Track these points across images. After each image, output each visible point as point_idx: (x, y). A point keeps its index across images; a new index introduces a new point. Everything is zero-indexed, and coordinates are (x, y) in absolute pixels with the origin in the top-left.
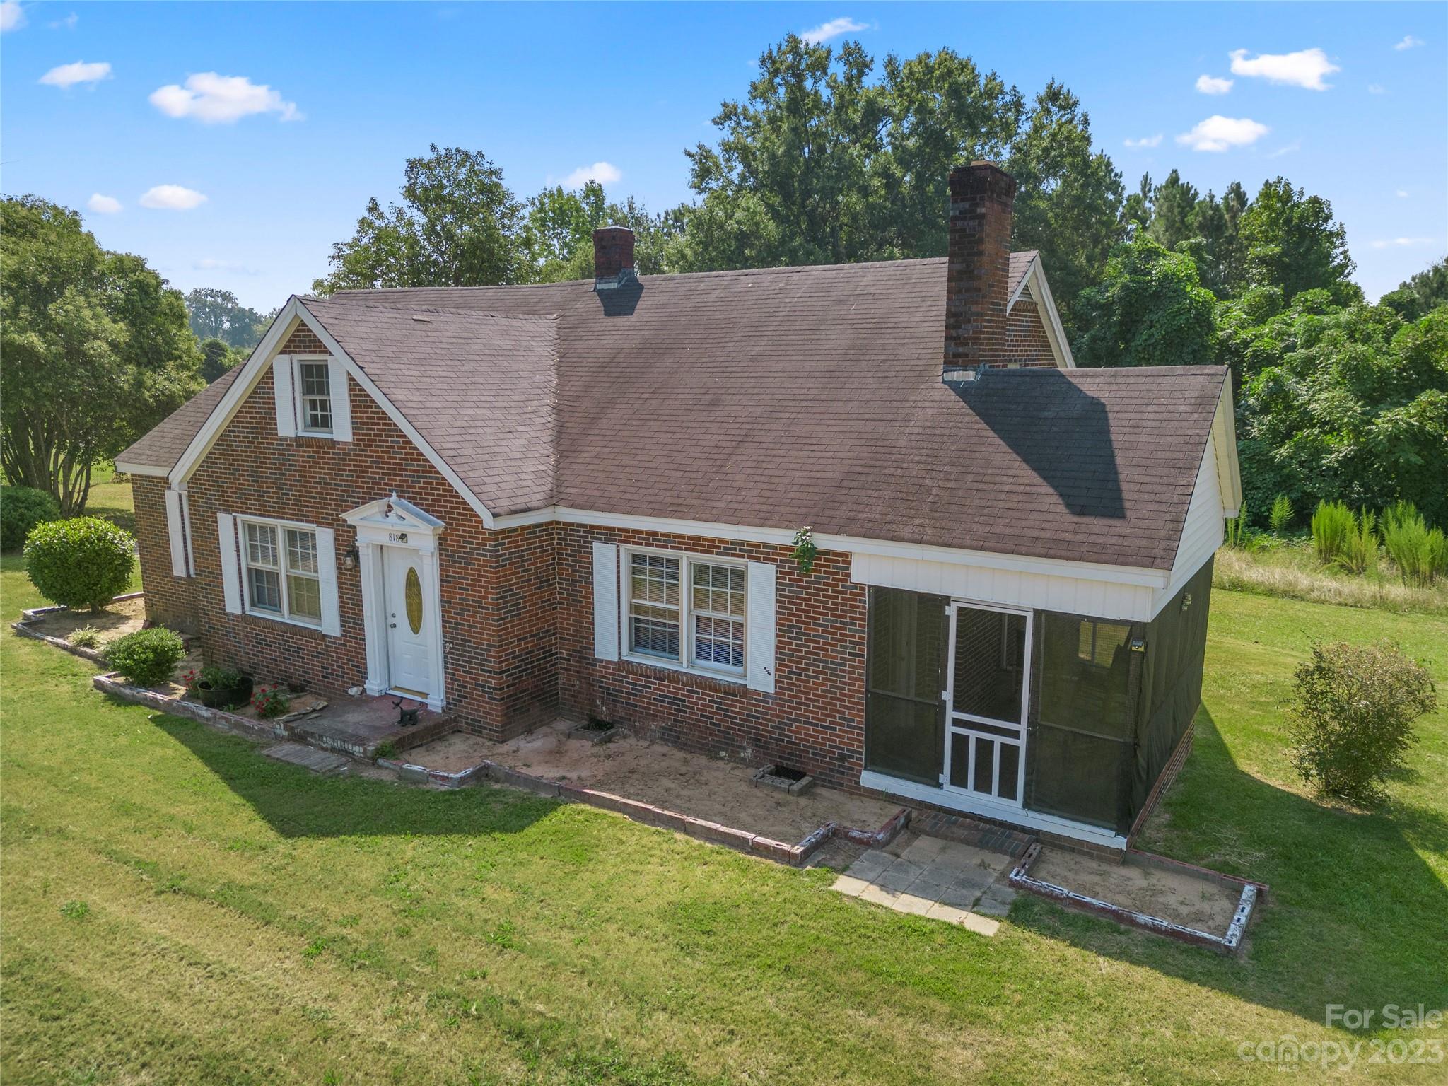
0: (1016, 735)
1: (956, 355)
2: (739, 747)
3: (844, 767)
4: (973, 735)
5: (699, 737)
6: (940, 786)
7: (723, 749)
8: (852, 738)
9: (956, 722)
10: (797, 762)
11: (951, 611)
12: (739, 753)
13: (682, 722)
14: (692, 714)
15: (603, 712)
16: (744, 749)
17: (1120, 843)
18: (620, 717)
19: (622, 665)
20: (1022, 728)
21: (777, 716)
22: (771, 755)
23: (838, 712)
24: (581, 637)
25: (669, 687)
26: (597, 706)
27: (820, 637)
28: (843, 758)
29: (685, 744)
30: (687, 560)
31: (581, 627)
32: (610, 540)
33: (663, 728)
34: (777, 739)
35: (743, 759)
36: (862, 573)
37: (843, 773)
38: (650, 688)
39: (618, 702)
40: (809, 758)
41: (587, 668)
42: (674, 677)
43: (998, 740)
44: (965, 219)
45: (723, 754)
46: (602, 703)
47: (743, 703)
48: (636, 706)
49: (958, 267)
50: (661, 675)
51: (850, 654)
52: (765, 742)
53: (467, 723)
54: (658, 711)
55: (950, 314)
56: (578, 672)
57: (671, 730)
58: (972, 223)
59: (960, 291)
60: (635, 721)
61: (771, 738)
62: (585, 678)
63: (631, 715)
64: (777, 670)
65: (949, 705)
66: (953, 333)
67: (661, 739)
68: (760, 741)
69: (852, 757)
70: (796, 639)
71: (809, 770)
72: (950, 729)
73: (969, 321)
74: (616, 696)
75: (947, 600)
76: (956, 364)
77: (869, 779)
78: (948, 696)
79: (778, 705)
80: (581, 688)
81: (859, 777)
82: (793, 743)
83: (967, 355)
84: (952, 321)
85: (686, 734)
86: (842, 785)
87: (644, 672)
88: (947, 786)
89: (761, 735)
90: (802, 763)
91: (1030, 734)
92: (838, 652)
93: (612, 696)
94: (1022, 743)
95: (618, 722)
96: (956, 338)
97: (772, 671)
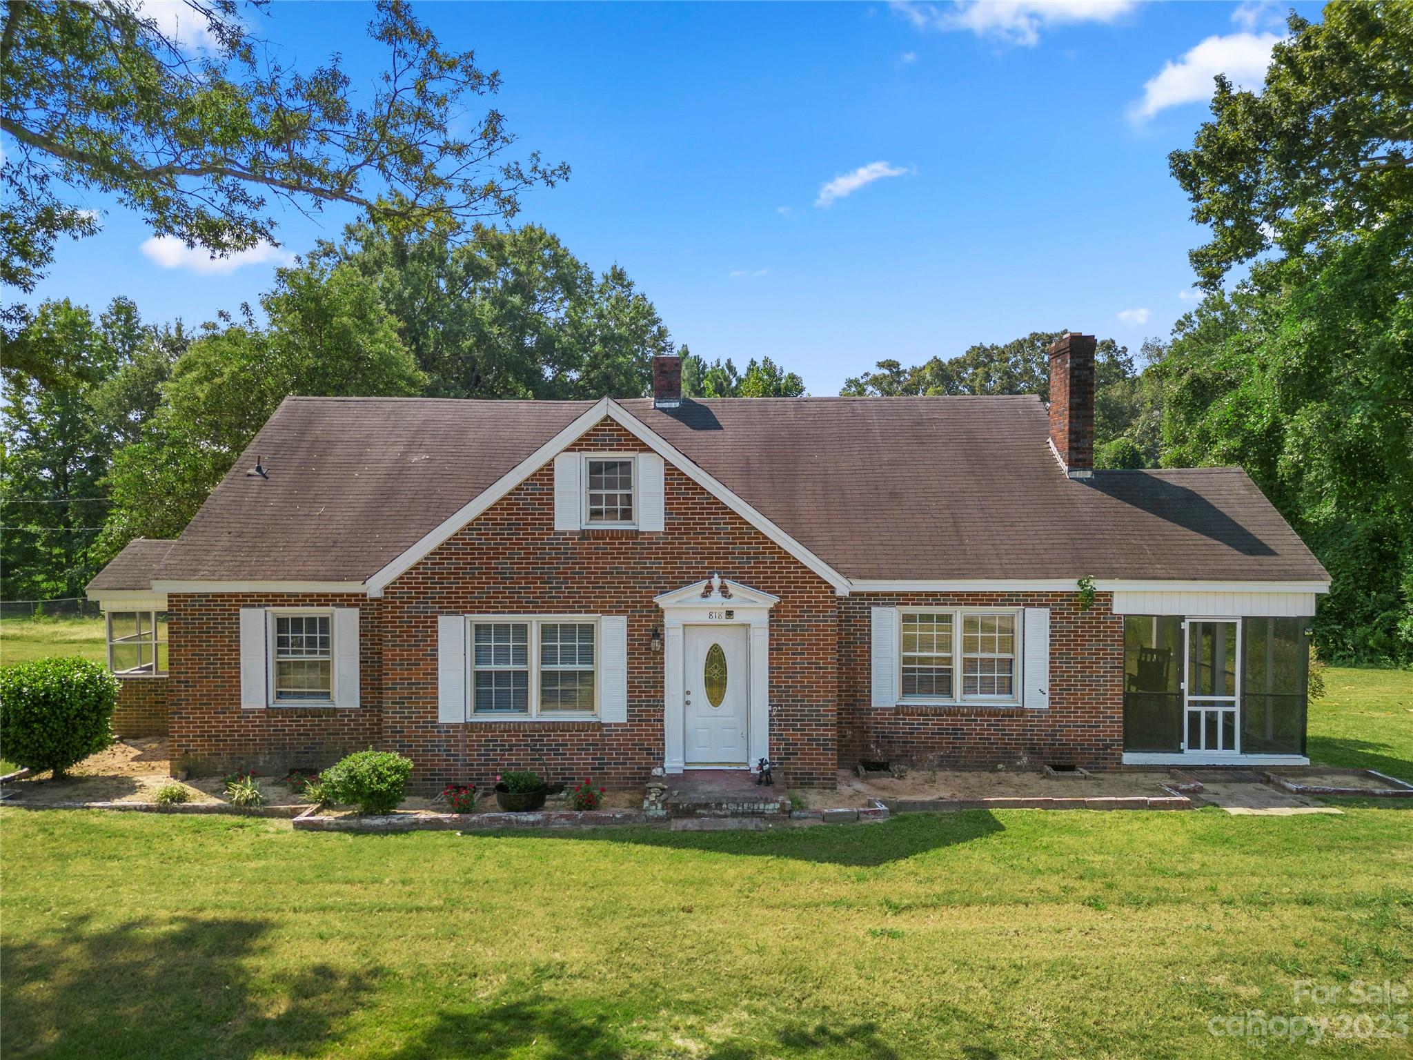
0: (1232, 704)
1: (1077, 460)
2: (1014, 758)
3: (1108, 754)
4: (1203, 710)
5: (977, 757)
6: (1181, 751)
7: (999, 762)
8: (1113, 729)
9: (1191, 703)
10: (1068, 758)
11: (1185, 626)
12: (1015, 762)
13: (961, 748)
14: (971, 739)
15: (878, 754)
16: (1020, 758)
17: (1305, 761)
18: (897, 756)
19: (898, 710)
20: (1237, 698)
21: (1050, 726)
22: (1045, 758)
23: (1102, 713)
24: (854, 691)
25: (947, 721)
26: (872, 750)
27: (1086, 658)
28: (1106, 747)
29: (964, 766)
30: (960, 614)
31: (854, 682)
32: (887, 604)
33: (942, 756)
34: (1050, 744)
35: (1020, 767)
36: (1121, 607)
37: (1106, 759)
38: (928, 724)
39: (895, 742)
40: (1078, 754)
41: (860, 718)
42: (952, 712)
43: (1220, 710)
44: (1080, 369)
45: (1000, 766)
46: (877, 747)
47: (1019, 721)
48: (913, 743)
49: (1076, 400)
50: (938, 712)
51: (1111, 667)
52: (1040, 749)
53: (794, 778)
54: (936, 743)
55: (1071, 432)
56: (851, 723)
57: (949, 757)
58: (1085, 372)
59: (1078, 417)
60: (911, 756)
61: (1045, 744)
62: (858, 727)
63: (908, 751)
64: (1050, 690)
65: (1186, 692)
66: (1075, 445)
67: (939, 766)
68: (1035, 749)
69: (1113, 745)
70: (1065, 663)
71: (1079, 763)
72: (1187, 709)
73: (1085, 437)
74: (892, 737)
75: (1182, 618)
76: (1078, 466)
77: (1129, 758)
78: (1185, 686)
79: (1050, 717)
80: (853, 736)
81: (1120, 759)
82: (1065, 744)
83: (1085, 460)
84: (1073, 437)
85: (964, 757)
86: (1106, 768)
87: (922, 712)
88: (1187, 751)
89: (1036, 744)
90: (1072, 758)
91: (1242, 702)
92: (1101, 667)
93: (886, 740)
94: (1237, 710)
95: (893, 760)
96: (1078, 448)
97: (1047, 691)
